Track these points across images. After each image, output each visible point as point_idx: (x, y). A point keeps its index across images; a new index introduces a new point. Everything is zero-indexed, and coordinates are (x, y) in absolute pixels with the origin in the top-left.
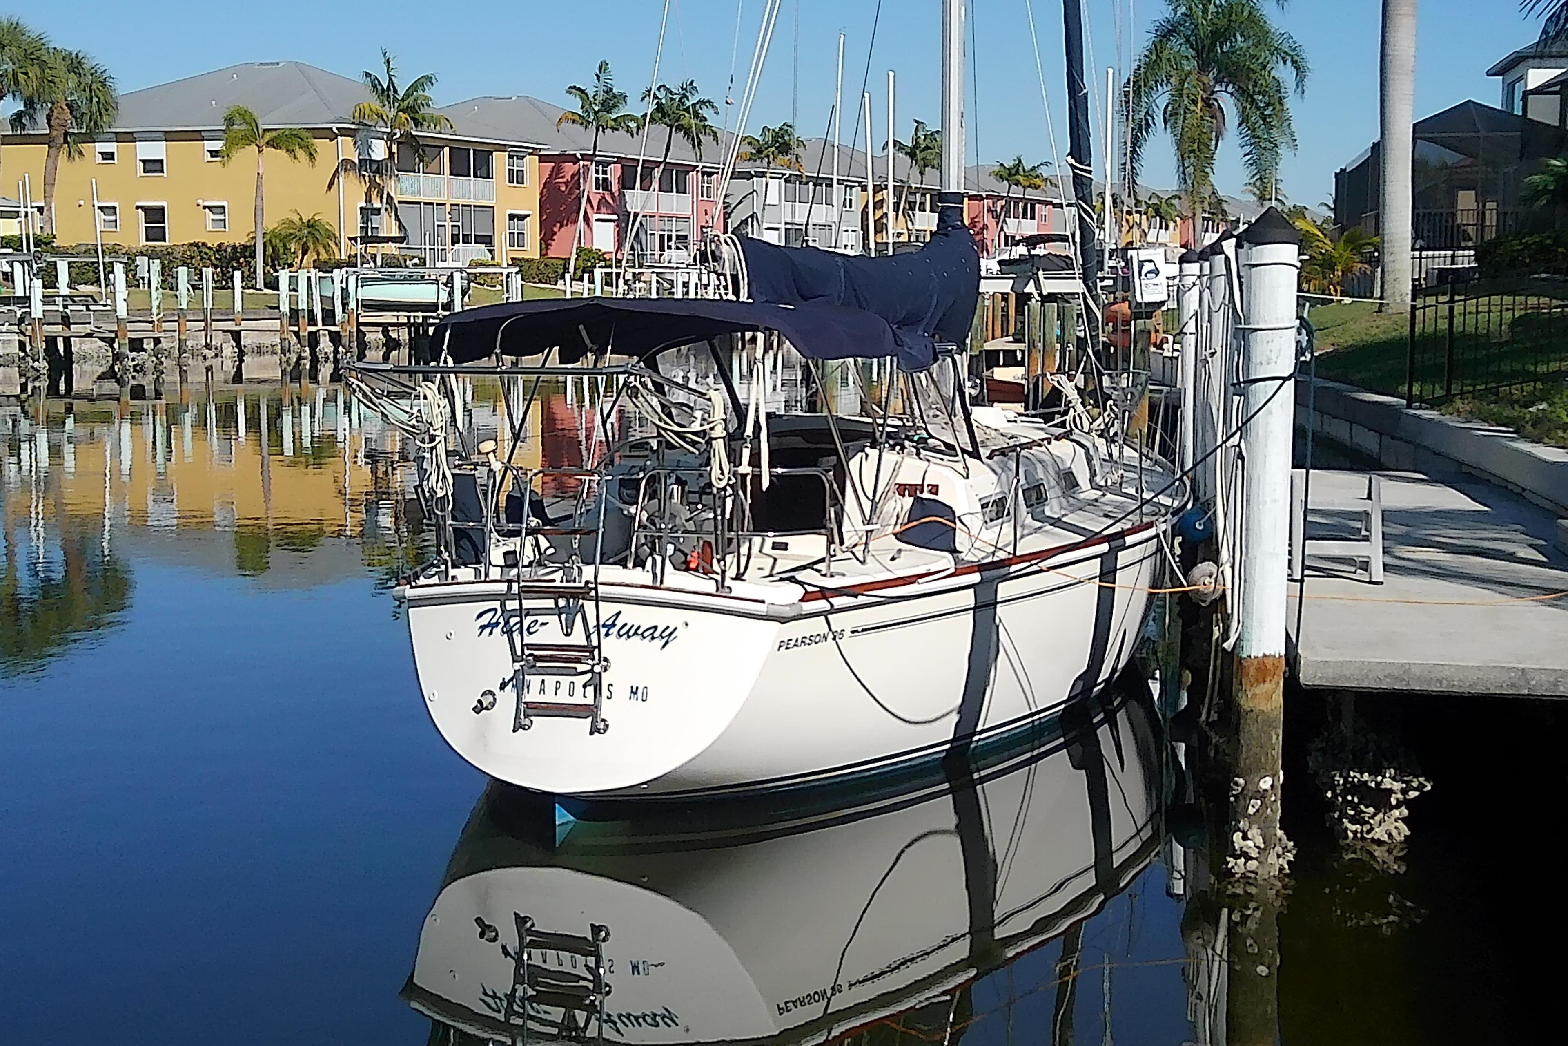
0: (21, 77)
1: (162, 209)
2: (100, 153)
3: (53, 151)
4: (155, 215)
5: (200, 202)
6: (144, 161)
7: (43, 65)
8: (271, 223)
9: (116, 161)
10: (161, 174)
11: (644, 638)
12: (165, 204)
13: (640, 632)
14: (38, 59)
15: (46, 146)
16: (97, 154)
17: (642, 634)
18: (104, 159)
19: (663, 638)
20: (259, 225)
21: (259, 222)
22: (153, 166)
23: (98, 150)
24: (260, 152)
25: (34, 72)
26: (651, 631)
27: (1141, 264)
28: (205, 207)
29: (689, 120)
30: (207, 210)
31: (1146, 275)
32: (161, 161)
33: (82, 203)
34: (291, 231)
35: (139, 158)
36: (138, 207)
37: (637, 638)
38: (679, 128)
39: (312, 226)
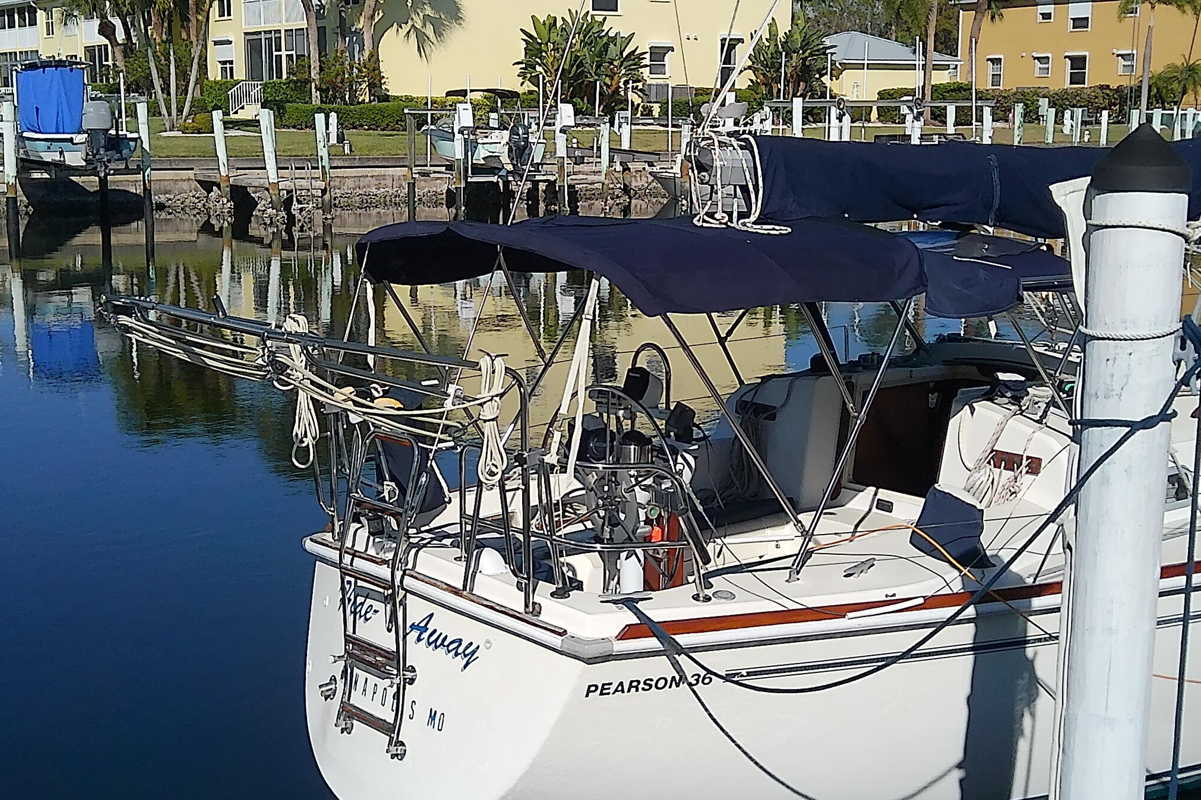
1: (1085, 57)
2: (1041, 14)
3: (979, 16)
4: (1078, 62)
5: (1115, 51)
6: (1074, 19)
8: (1158, 67)
9: (1052, 20)
10: (1086, 29)
11: (449, 651)
12: (1087, 54)
13: (446, 643)
15: (974, 12)
16: (1039, 15)
17: (448, 646)
18: (1043, 18)
19: (465, 656)
20: (1146, 70)
21: (1146, 67)
22: (1080, 23)
23: (1039, 12)
24: (1153, 8)
26: (456, 645)
28: (1118, 55)
30: (1120, 58)
32: (1087, 18)
33: (1024, 54)
34: (1175, 74)
35: (1070, 17)
36: (1066, 57)
37: (442, 650)
39: (1193, 69)
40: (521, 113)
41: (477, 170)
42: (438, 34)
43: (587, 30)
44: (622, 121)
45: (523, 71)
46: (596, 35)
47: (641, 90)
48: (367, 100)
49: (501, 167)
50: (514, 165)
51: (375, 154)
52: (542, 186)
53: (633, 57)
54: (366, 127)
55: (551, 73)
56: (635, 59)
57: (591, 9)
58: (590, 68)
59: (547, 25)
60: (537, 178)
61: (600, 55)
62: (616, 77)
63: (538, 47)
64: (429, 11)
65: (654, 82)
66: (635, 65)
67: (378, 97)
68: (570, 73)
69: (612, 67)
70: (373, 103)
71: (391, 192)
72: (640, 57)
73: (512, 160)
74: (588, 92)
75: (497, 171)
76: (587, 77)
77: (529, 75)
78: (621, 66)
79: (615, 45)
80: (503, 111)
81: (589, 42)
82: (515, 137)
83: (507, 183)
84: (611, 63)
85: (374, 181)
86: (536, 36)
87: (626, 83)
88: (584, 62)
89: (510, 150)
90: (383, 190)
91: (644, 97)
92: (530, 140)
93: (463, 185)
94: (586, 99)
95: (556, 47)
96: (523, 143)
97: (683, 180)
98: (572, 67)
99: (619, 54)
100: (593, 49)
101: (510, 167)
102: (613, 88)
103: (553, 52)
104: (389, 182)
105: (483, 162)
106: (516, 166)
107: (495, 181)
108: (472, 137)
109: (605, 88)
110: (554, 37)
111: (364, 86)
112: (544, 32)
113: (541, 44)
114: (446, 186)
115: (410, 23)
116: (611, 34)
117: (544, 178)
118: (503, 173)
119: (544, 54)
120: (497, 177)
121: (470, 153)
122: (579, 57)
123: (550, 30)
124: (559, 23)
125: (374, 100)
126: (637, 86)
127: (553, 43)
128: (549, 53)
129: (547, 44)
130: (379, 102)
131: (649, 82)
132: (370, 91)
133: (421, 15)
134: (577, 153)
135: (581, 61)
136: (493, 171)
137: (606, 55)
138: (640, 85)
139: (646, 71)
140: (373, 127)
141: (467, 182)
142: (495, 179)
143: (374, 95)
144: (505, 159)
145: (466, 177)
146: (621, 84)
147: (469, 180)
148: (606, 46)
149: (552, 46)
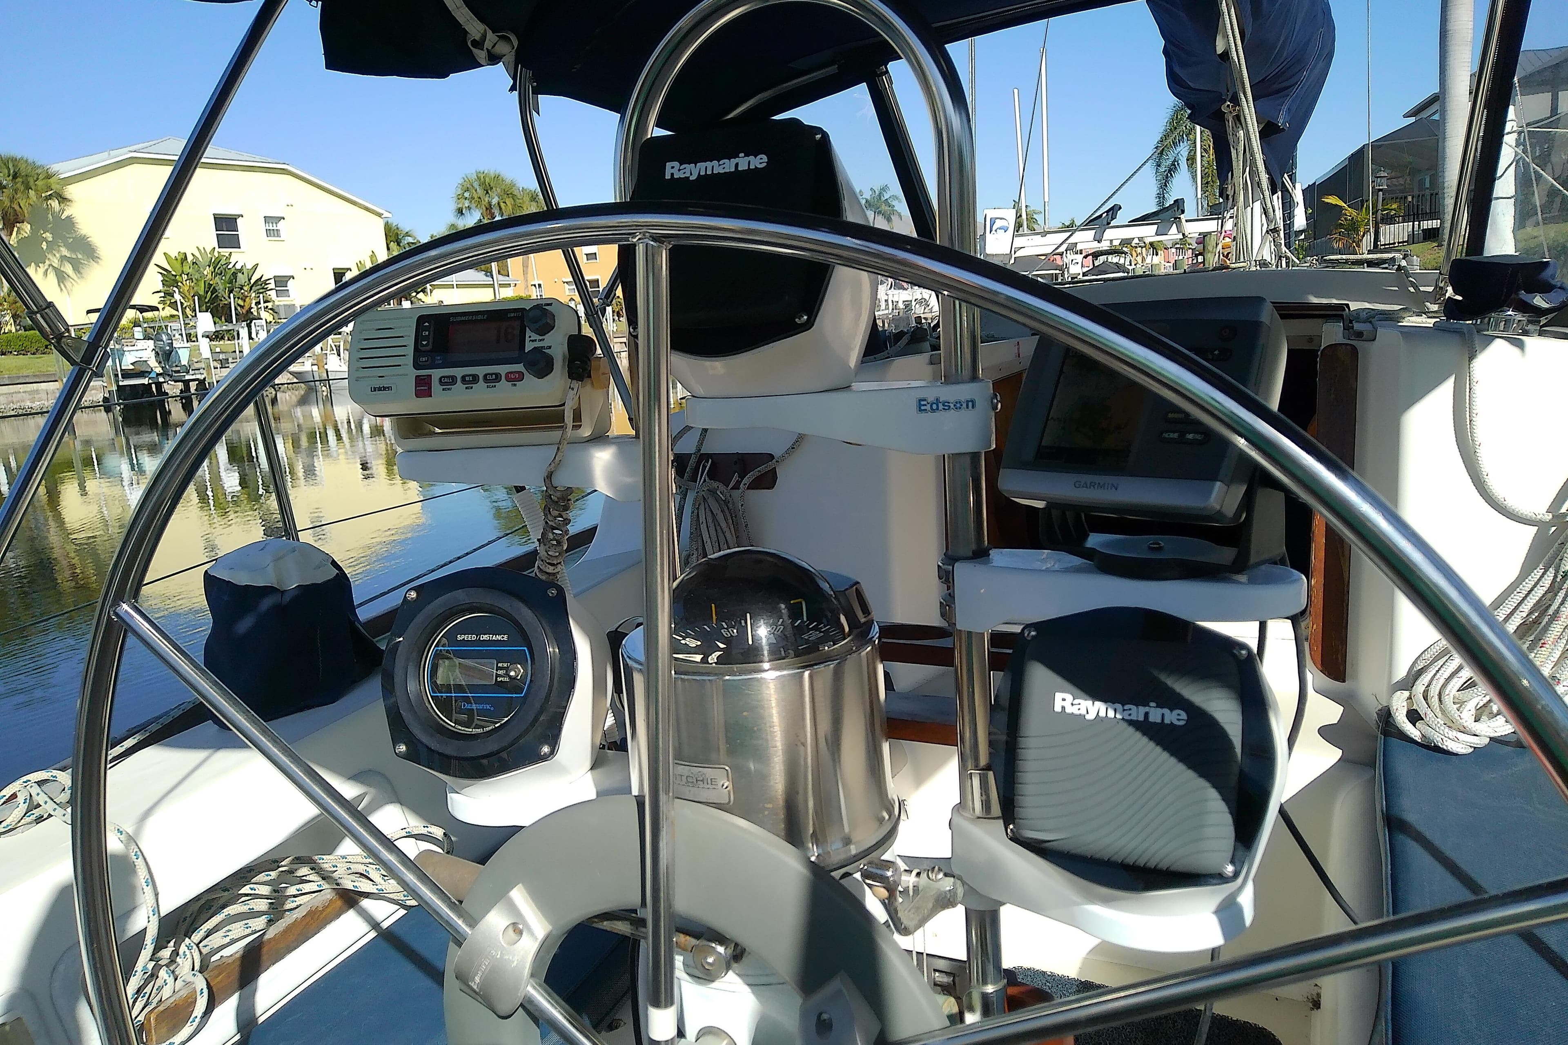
0: (502, 205)
6: (587, 255)
7: (513, 196)
10: (595, 261)
12: (598, 277)
14: (511, 194)
22: (591, 257)
25: (509, 201)
27: (993, 221)
29: (884, 208)
31: (996, 231)
32: (595, 254)
33: (556, 280)
38: (880, 212)
40: (163, 325)
41: (127, 375)
42: (77, 268)
43: (216, 263)
44: (258, 328)
45: (162, 299)
46: (224, 266)
47: (271, 309)
48: (14, 330)
49: (150, 370)
50: (162, 368)
51: (25, 372)
52: (193, 386)
53: (260, 283)
54: (16, 353)
55: (188, 299)
56: (261, 285)
57: (217, 247)
58: (223, 293)
59: (179, 260)
60: (187, 377)
61: (231, 282)
62: (247, 299)
63: (173, 278)
64: (65, 252)
65: (281, 303)
66: (263, 288)
67: (24, 327)
68: (206, 298)
69: (242, 291)
70: (19, 332)
71: (46, 403)
72: (266, 283)
73: (160, 363)
74: (224, 312)
75: (147, 374)
76: (221, 300)
77: (168, 302)
78: (250, 291)
79: (243, 273)
80: (146, 325)
81: (219, 272)
82: (159, 343)
83: (159, 385)
84: (242, 289)
85: (26, 396)
86: (170, 269)
87: (258, 303)
88: (217, 288)
89: (157, 354)
90: (38, 403)
91: (275, 314)
92: (174, 345)
93: (115, 388)
94: (223, 318)
95: (190, 277)
96: (168, 348)
97: (320, 371)
98: (207, 292)
99: (247, 280)
100: (224, 278)
101: (159, 370)
102: (247, 308)
103: (188, 281)
104: (44, 396)
105: (132, 367)
106: (164, 369)
107: (147, 383)
108: (117, 346)
109: (239, 308)
110: (186, 269)
111: (7, 318)
112: (178, 265)
113: (176, 276)
114: (102, 395)
115: (47, 262)
116: (238, 267)
117: (194, 377)
118: (153, 375)
119: (179, 284)
120: (147, 379)
121: (117, 361)
122: (212, 285)
123: (182, 263)
124: (190, 258)
125: (20, 329)
126: (267, 307)
127: (187, 275)
128: (184, 283)
129: (181, 275)
130: (25, 331)
131: (277, 303)
132: (15, 322)
133: (58, 255)
134: (222, 356)
135: (214, 288)
136: (142, 374)
137: (236, 282)
138: (270, 305)
139: (273, 294)
140: (22, 352)
141: (118, 386)
142: (145, 381)
143: (19, 324)
144: (153, 363)
145: (117, 381)
146: (253, 305)
147: (121, 383)
148: (235, 275)
149: (186, 276)
